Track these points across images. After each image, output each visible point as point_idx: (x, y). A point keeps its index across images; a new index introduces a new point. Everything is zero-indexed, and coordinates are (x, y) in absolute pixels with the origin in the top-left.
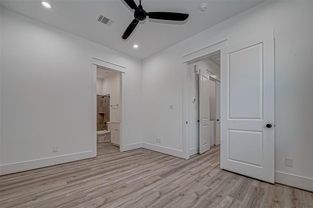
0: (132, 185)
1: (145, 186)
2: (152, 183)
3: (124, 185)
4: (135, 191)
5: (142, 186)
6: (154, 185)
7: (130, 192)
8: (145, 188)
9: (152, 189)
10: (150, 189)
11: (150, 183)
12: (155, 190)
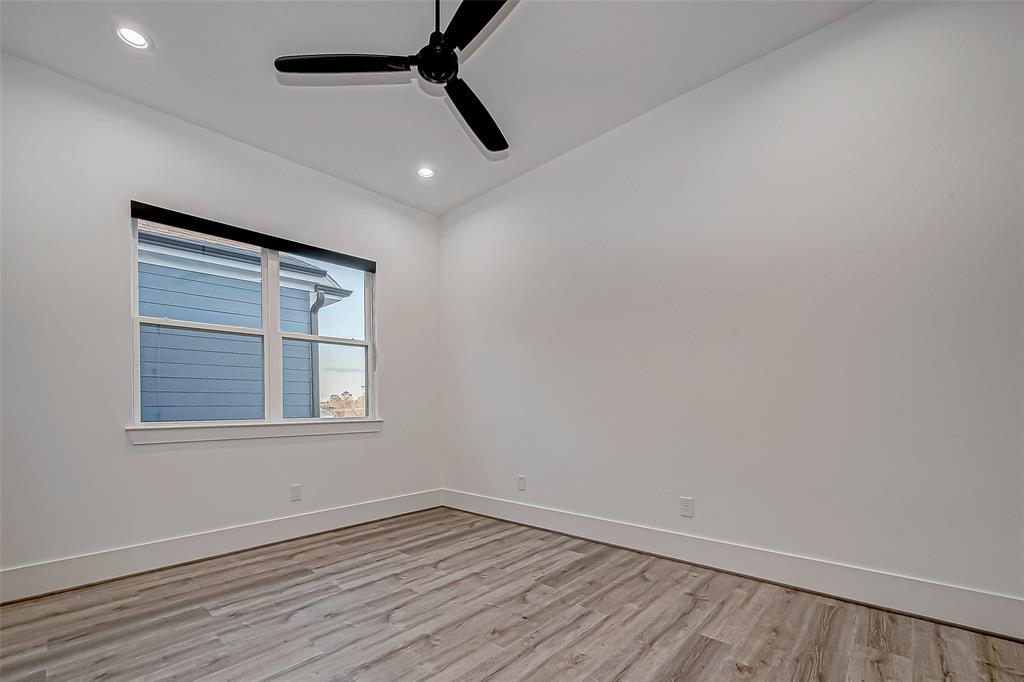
0: (476, 640)
1: (428, 637)
2: (404, 648)
3: (504, 640)
4: (459, 621)
5: (437, 637)
6: (396, 642)
7: (475, 619)
8: (428, 632)
9: (410, 628)
10: (414, 630)
11: (407, 651)
12: (401, 626)
